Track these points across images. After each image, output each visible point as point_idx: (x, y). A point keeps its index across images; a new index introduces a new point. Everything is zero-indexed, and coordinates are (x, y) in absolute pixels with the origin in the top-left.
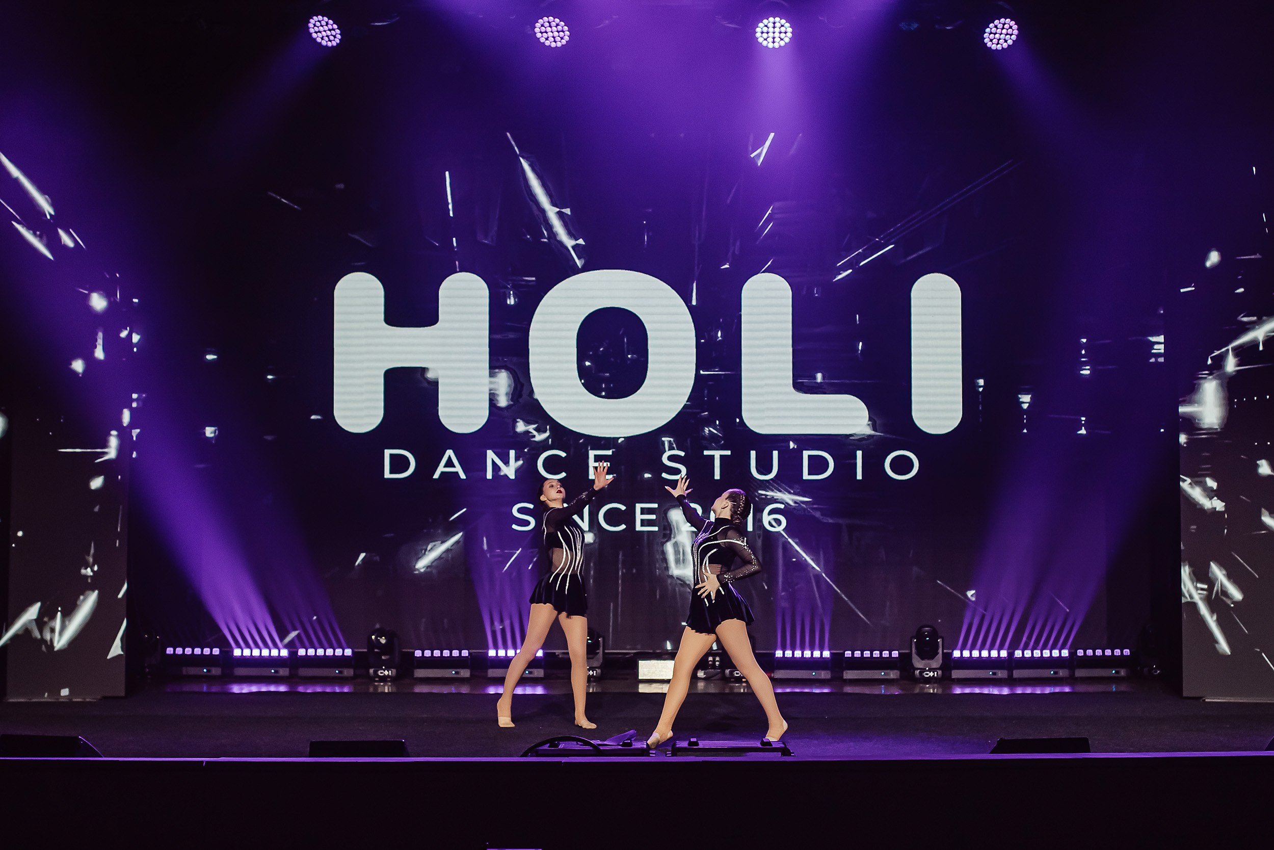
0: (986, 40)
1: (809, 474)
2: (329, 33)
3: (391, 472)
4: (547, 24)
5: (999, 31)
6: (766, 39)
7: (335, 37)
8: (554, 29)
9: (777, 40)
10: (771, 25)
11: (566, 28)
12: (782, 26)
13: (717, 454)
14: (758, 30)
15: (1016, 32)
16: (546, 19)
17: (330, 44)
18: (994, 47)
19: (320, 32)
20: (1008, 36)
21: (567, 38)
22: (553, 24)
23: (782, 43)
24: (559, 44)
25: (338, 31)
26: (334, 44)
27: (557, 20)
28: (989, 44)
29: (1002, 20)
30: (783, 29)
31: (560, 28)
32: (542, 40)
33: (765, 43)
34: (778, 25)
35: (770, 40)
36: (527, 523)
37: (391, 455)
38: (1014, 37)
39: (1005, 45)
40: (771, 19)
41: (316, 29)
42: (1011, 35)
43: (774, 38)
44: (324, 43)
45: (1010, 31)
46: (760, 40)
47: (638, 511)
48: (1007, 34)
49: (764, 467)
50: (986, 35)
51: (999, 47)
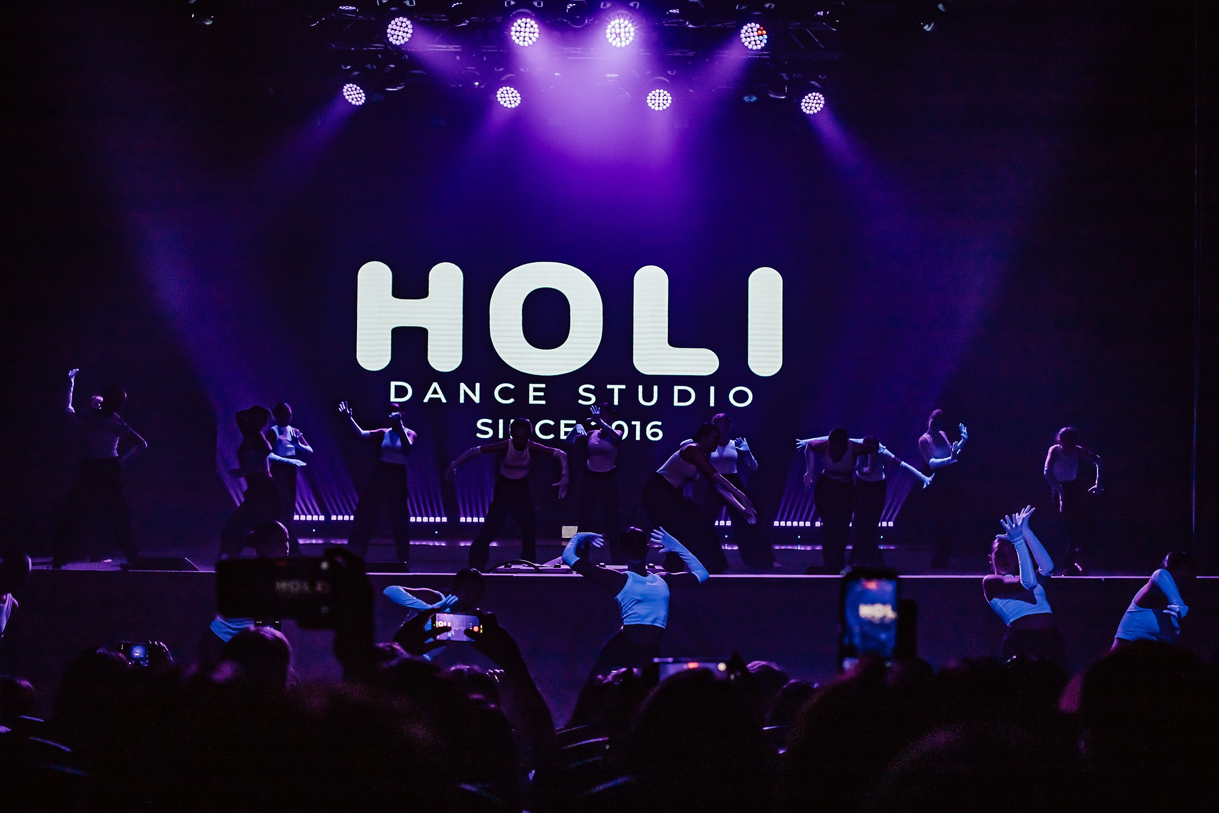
0: (803, 108)
1: (679, 402)
2: (357, 96)
3: (396, 397)
4: (505, 92)
5: (811, 101)
6: (653, 104)
7: (361, 98)
8: (510, 95)
9: (661, 105)
10: (657, 95)
11: (518, 95)
12: (665, 95)
13: (616, 388)
14: (649, 98)
15: (823, 102)
16: (504, 88)
17: (357, 103)
18: (808, 112)
19: (351, 95)
20: (818, 105)
21: (519, 102)
22: (510, 92)
23: (665, 107)
24: (513, 106)
25: (363, 95)
26: (361, 103)
27: (512, 89)
28: (805, 110)
29: (814, 94)
30: (665, 98)
31: (514, 95)
32: (502, 103)
33: (653, 107)
34: (662, 94)
35: (657, 105)
36: (486, 433)
37: (396, 387)
38: (821, 106)
39: (815, 111)
40: (658, 91)
41: (348, 93)
42: (819, 104)
43: (659, 104)
44: (353, 103)
45: (819, 101)
46: (650, 105)
47: (562, 426)
48: (817, 103)
49: (648, 397)
50: (802, 104)
51: (811, 112)
